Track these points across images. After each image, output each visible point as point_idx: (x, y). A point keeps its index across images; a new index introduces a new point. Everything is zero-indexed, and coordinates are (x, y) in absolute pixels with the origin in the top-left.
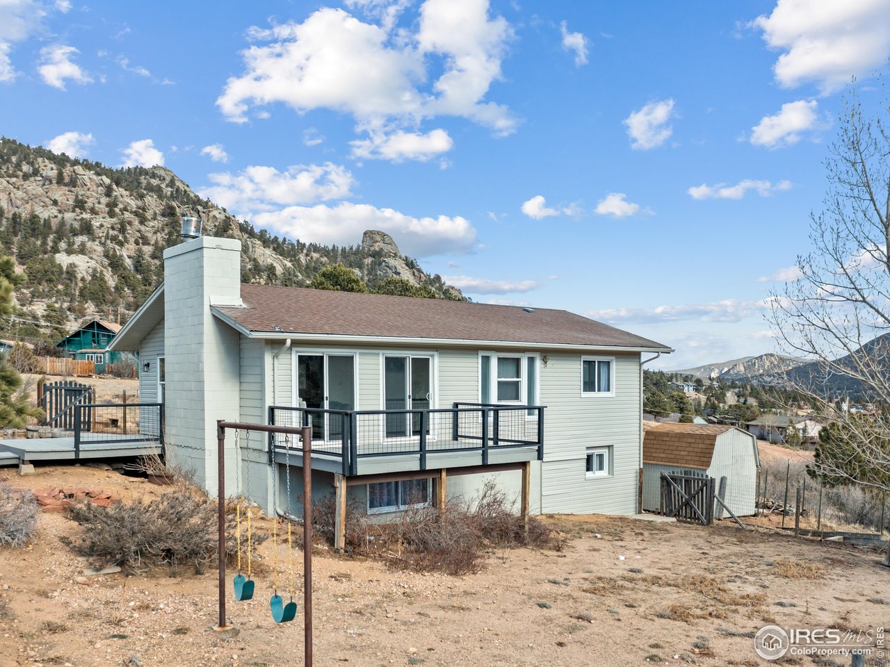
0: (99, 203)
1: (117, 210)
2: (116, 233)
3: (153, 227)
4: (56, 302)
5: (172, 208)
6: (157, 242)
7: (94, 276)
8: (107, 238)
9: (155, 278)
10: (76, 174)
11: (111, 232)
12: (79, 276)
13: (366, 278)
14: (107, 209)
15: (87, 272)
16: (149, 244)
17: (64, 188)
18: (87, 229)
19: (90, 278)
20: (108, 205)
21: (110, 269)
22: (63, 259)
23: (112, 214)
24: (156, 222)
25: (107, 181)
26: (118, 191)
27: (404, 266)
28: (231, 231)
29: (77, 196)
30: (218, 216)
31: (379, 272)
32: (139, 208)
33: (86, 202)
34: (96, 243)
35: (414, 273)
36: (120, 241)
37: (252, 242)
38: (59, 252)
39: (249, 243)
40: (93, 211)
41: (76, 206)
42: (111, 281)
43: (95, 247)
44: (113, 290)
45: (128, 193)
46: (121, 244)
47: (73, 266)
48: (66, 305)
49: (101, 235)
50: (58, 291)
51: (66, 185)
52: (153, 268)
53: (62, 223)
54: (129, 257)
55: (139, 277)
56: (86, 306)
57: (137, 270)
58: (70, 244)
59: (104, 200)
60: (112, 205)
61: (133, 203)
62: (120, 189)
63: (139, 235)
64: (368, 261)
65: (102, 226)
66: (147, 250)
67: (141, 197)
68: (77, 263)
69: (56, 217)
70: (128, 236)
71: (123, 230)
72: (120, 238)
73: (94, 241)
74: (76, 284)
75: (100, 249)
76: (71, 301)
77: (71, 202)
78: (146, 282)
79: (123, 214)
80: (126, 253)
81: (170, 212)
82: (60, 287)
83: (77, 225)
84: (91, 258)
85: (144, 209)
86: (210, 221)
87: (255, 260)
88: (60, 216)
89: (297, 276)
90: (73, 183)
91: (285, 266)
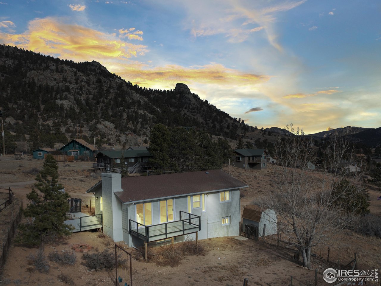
0: (72, 79)
1: (79, 81)
2: (79, 90)
3: (93, 87)
4: (56, 119)
5: (100, 79)
6: (94, 93)
7: (70, 108)
8: (75, 92)
9: (94, 108)
10: (63, 68)
11: (77, 90)
12: (65, 108)
13: (177, 103)
14: (75, 81)
15: (68, 107)
16: (91, 94)
17: (59, 74)
18: (67, 89)
19: (69, 109)
20: (75, 80)
21: (77, 105)
22: (59, 102)
23: (77, 83)
24: (94, 85)
25: (75, 70)
26: (79, 74)
27: (193, 97)
28: (123, 87)
29: (63, 77)
30: (118, 82)
31: (182, 100)
32: (87, 80)
33: (67, 79)
34: (71, 95)
35: (196, 100)
36: (80, 94)
37: (131, 92)
38: (57, 99)
39: (130, 92)
40: (70, 82)
41: (63, 81)
42: (77, 110)
43: (71, 97)
44: (78, 113)
45: (83, 74)
46: (81, 95)
47: (62, 104)
48: (60, 120)
49: (73, 92)
50: (57, 115)
51: (59, 72)
52: (93, 104)
53: (58, 87)
54: (84, 100)
55: (88, 108)
56: (68, 120)
57: (87, 105)
58: (61, 96)
59: (74, 78)
60: (77, 80)
61: (85, 78)
62: (80, 73)
63: (87, 91)
64: (178, 96)
65: (73, 88)
66: (91, 96)
67: (88, 75)
68: (64, 103)
69: (56, 85)
70: (83, 91)
71: (81, 89)
72: (80, 92)
73: (70, 94)
74: (64, 111)
75: (72, 97)
76: (62, 119)
77: (61, 79)
78: (91, 109)
79: (81, 83)
80: (83, 98)
81: (99, 81)
82: (58, 113)
83: (64, 88)
84: (69, 101)
85: (89, 80)
86: (115, 84)
87: (133, 99)
88: (57, 85)
89: (149, 104)
90: (62, 71)
91: (144, 100)
